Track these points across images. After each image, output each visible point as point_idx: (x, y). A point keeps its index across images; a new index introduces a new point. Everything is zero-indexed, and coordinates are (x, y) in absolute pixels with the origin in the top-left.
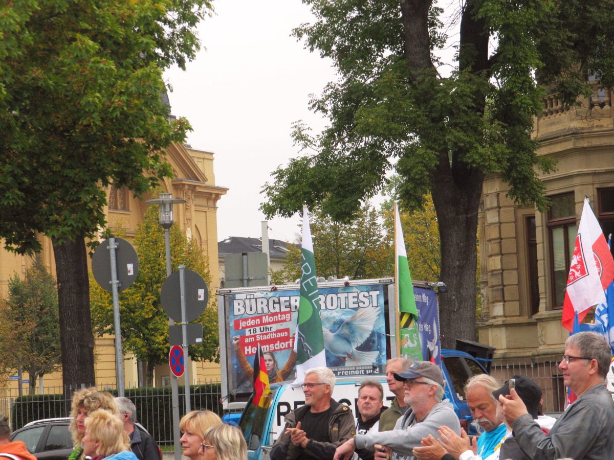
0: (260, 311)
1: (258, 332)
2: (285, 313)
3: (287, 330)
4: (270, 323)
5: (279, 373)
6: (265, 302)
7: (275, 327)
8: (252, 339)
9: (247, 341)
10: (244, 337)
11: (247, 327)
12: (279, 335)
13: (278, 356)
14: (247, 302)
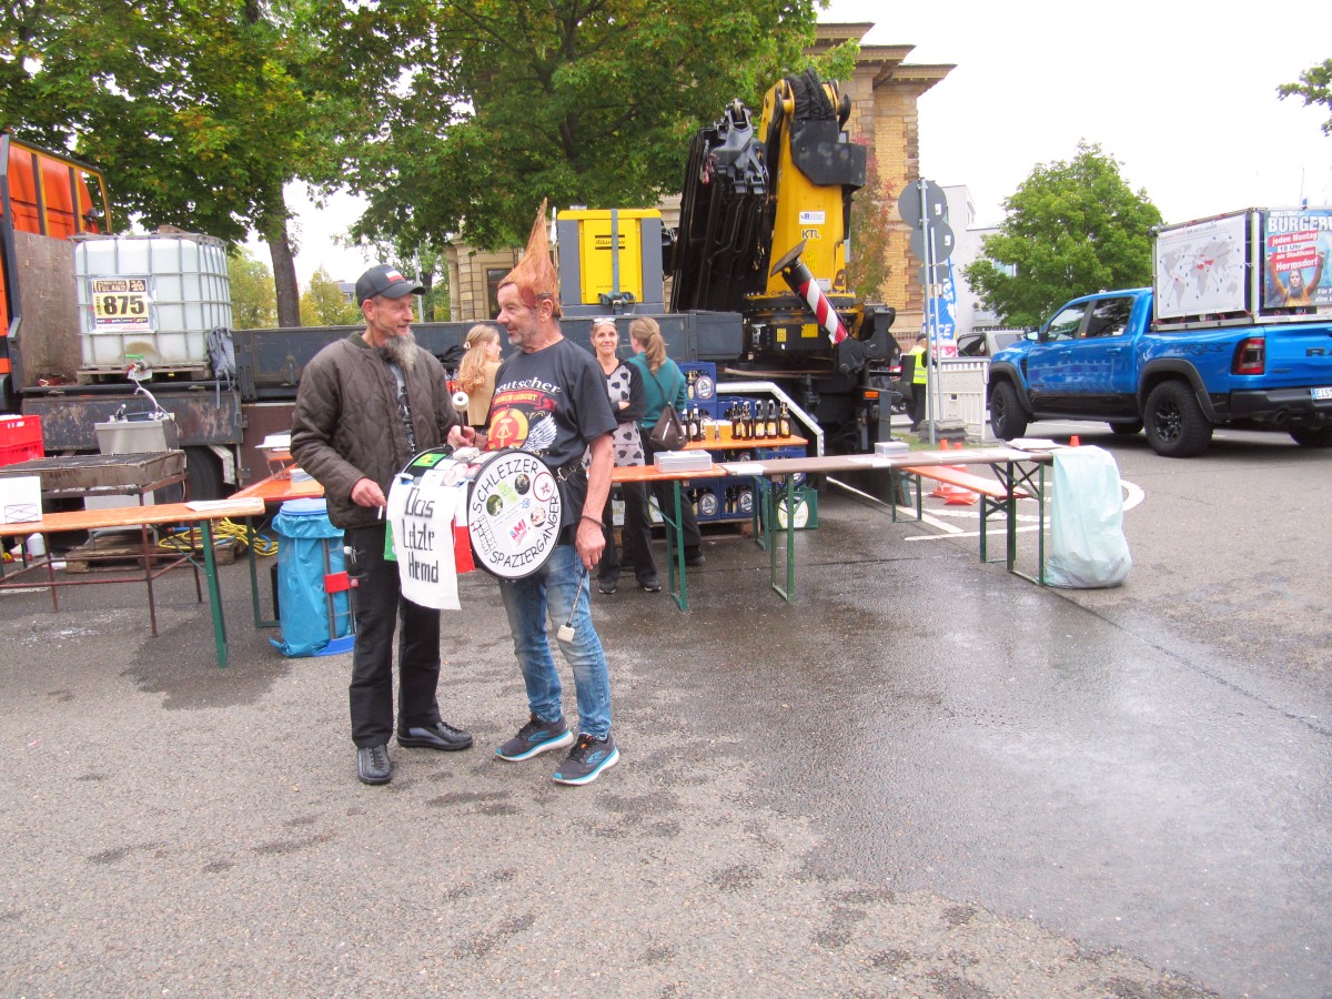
0: (1291, 229)
1: (1289, 249)
2: (1313, 232)
3: (1314, 248)
4: (1298, 241)
5: (1305, 289)
6: (1296, 222)
7: (1304, 245)
8: (1283, 256)
9: (1279, 257)
10: (1276, 254)
11: (1279, 244)
12: (1307, 253)
13: (1304, 273)
14: (1281, 220)
